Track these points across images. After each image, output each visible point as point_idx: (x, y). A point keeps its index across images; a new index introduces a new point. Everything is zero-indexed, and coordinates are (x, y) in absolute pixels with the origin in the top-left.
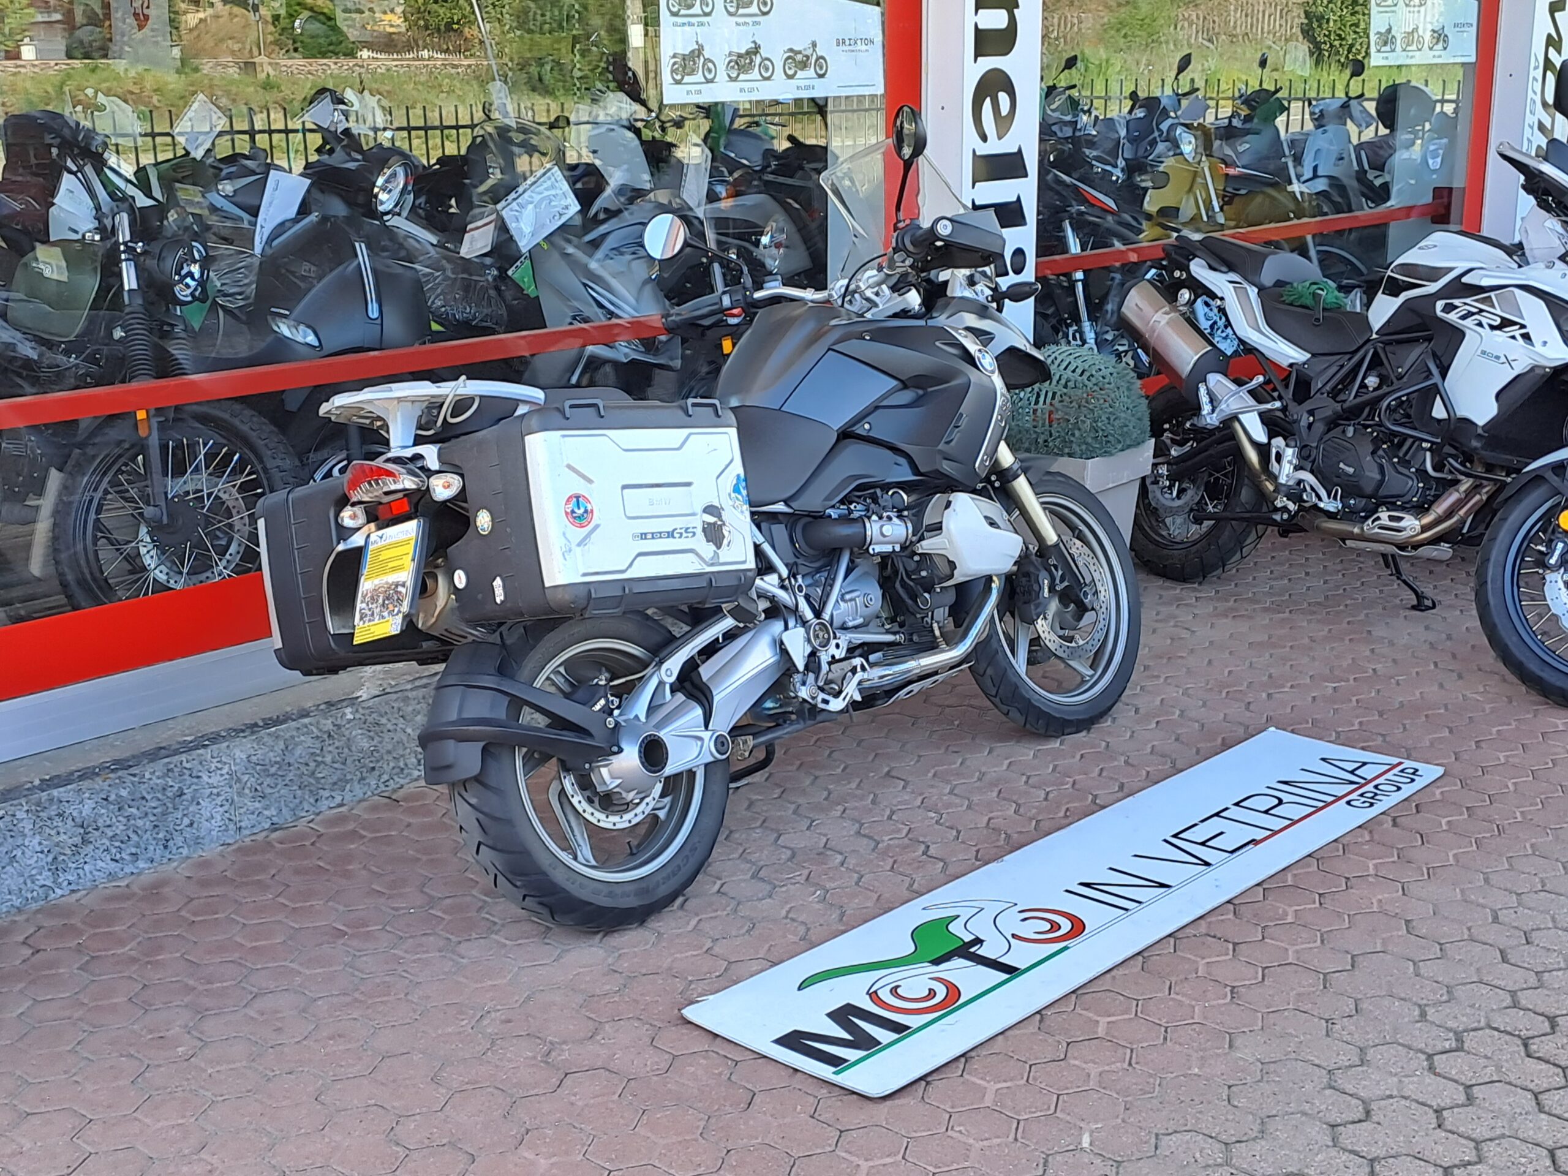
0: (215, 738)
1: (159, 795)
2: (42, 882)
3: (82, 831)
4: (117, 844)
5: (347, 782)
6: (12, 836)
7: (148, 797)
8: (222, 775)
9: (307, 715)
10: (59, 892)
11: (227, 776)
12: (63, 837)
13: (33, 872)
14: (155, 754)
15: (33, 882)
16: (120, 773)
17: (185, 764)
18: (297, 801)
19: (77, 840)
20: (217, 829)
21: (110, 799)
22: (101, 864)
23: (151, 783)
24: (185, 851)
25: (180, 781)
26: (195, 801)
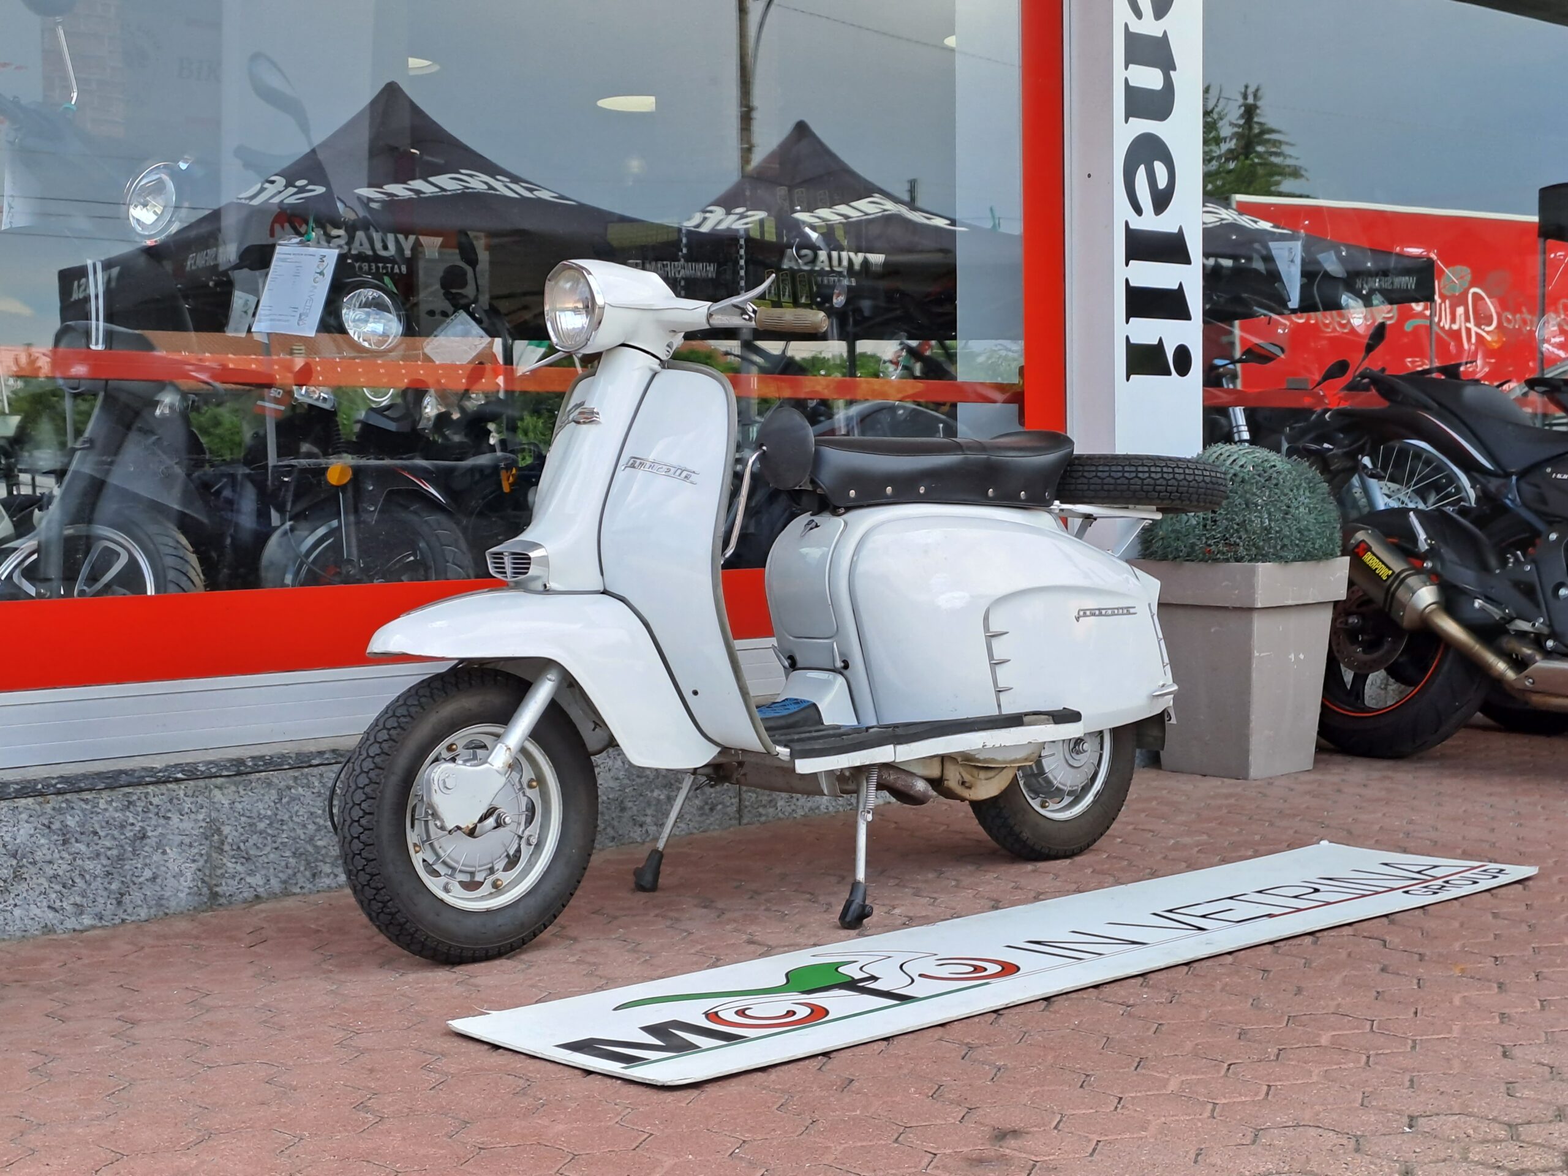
0: (192, 773)
8: (196, 821)
11: (204, 824)
17: (151, 799)
20: (187, 890)
21: (53, 827)
22: (34, 911)
23: (107, 814)
24: (143, 913)
25: (142, 821)
26: (159, 846)
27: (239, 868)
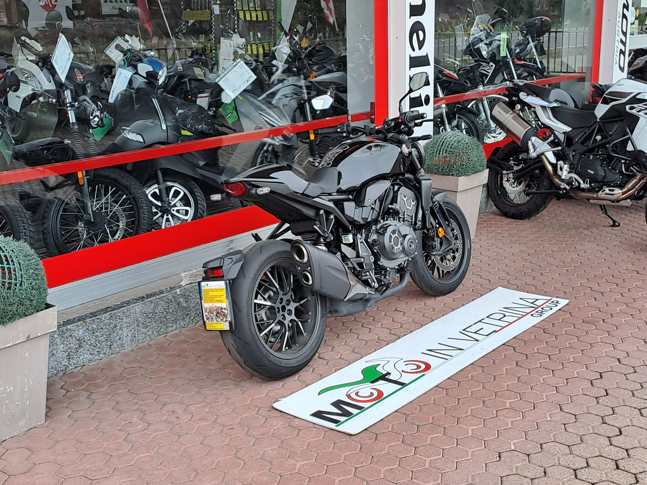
0: (128, 303)
1: (108, 327)
2: (64, 364)
3: (79, 342)
4: (92, 347)
5: (178, 320)
6: (52, 345)
7: (104, 328)
8: (131, 318)
9: (163, 293)
10: (71, 368)
11: (133, 319)
12: (72, 345)
13: (61, 360)
14: (106, 310)
15: (61, 364)
16: (93, 318)
17: (117, 314)
18: (159, 328)
19: (77, 346)
20: (129, 340)
21: (89, 329)
22: (86, 356)
23: (105, 322)
24: (117, 350)
25: (115, 321)
26: (121, 329)
27: (144, 330)
